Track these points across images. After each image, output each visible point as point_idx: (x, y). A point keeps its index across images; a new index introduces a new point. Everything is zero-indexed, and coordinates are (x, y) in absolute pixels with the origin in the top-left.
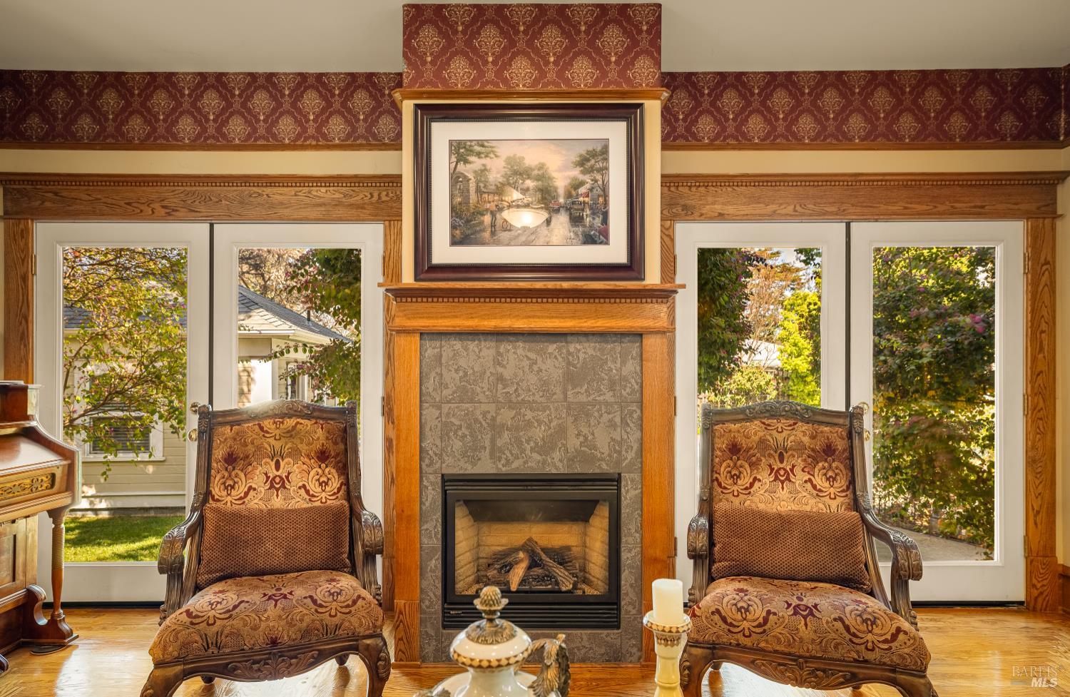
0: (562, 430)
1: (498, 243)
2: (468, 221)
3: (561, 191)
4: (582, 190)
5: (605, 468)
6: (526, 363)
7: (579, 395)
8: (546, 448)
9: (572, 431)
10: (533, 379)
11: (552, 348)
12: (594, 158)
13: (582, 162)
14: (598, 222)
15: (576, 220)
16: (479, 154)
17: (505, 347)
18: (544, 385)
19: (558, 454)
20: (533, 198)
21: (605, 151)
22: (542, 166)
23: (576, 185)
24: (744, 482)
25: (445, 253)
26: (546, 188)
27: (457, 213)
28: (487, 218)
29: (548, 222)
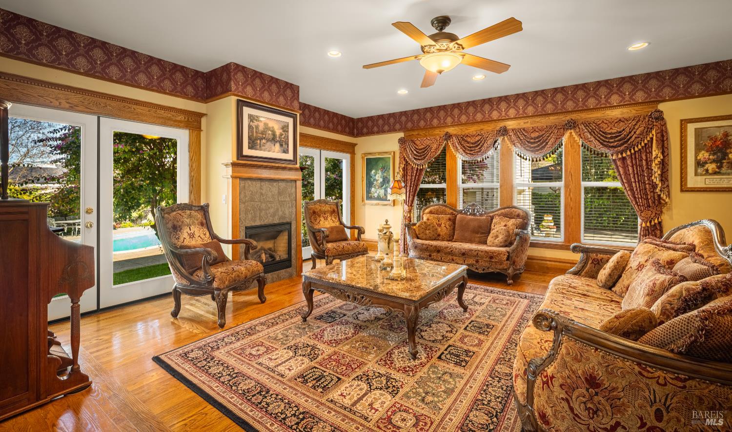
0: (278, 209)
1: (261, 150)
2: (253, 142)
3: (278, 136)
4: (283, 137)
5: (288, 220)
6: (268, 189)
7: (281, 199)
8: (274, 215)
9: (280, 210)
10: (270, 194)
11: (275, 184)
12: (285, 128)
13: (283, 128)
14: (286, 146)
15: (281, 145)
16: (256, 120)
17: (263, 183)
18: (273, 196)
19: (276, 217)
20: (271, 137)
21: (288, 126)
22: (273, 127)
23: (281, 135)
24: (318, 221)
25: (246, 151)
26: (274, 134)
27: (250, 138)
28: (259, 141)
29: (274, 145)
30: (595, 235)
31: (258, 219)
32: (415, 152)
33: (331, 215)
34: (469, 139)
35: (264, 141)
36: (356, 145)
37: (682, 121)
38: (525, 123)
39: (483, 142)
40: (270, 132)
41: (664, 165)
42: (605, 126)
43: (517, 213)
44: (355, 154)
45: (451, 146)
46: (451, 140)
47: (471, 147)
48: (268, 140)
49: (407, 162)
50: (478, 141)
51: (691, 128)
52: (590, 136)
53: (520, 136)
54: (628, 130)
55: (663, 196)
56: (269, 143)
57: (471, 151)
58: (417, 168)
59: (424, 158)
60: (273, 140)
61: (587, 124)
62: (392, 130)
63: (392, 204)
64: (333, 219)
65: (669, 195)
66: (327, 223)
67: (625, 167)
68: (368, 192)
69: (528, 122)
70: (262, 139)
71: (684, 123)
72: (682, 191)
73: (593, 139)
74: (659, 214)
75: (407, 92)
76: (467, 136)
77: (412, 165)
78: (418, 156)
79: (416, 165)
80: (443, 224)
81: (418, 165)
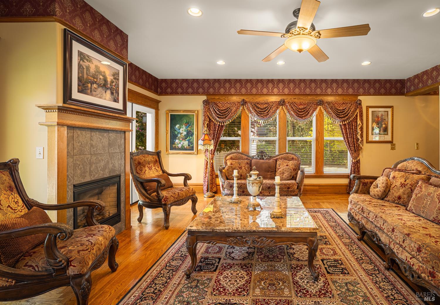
0: (108, 162)
1: (92, 95)
2: (83, 84)
3: (109, 82)
4: (114, 84)
5: (117, 173)
6: (99, 140)
7: (112, 150)
8: (104, 169)
9: (110, 162)
10: (101, 145)
11: (105, 134)
12: (116, 75)
13: (114, 75)
14: (117, 95)
15: (112, 93)
16: (87, 60)
17: (93, 134)
18: (104, 147)
19: (107, 171)
20: (102, 82)
21: (118, 74)
22: (104, 72)
23: (112, 82)
24: (143, 171)
25: (76, 95)
26: (105, 80)
27: (80, 80)
28: (89, 85)
29: (106, 92)
30: (330, 168)
31: (88, 174)
32: (218, 112)
33: (154, 165)
34: (259, 106)
35: (95, 86)
36: (159, 102)
37: (367, 106)
38: (294, 99)
39: (269, 109)
40: (101, 77)
41: (362, 129)
42: (337, 105)
43: (291, 157)
44: (158, 110)
45: (246, 110)
46: (247, 105)
47: (260, 112)
48: (99, 86)
49: (210, 119)
50: (266, 108)
51: (371, 110)
52: (330, 111)
53: (293, 107)
54: (347, 108)
55: (361, 145)
56: (100, 89)
57: (261, 114)
58: (219, 125)
59: (226, 117)
60: (105, 86)
61: (329, 103)
62: (196, 93)
63: (196, 153)
64: (157, 168)
65: (363, 145)
66: (151, 172)
67: (346, 129)
68: (172, 143)
69: (296, 98)
70: (94, 83)
71: (368, 107)
72: (367, 142)
73: (332, 112)
74: (359, 155)
75: (224, 63)
76: (258, 103)
77: (215, 122)
78: (220, 115)
79: (218, 122)
80: (243, 167)
81: (220, 123)
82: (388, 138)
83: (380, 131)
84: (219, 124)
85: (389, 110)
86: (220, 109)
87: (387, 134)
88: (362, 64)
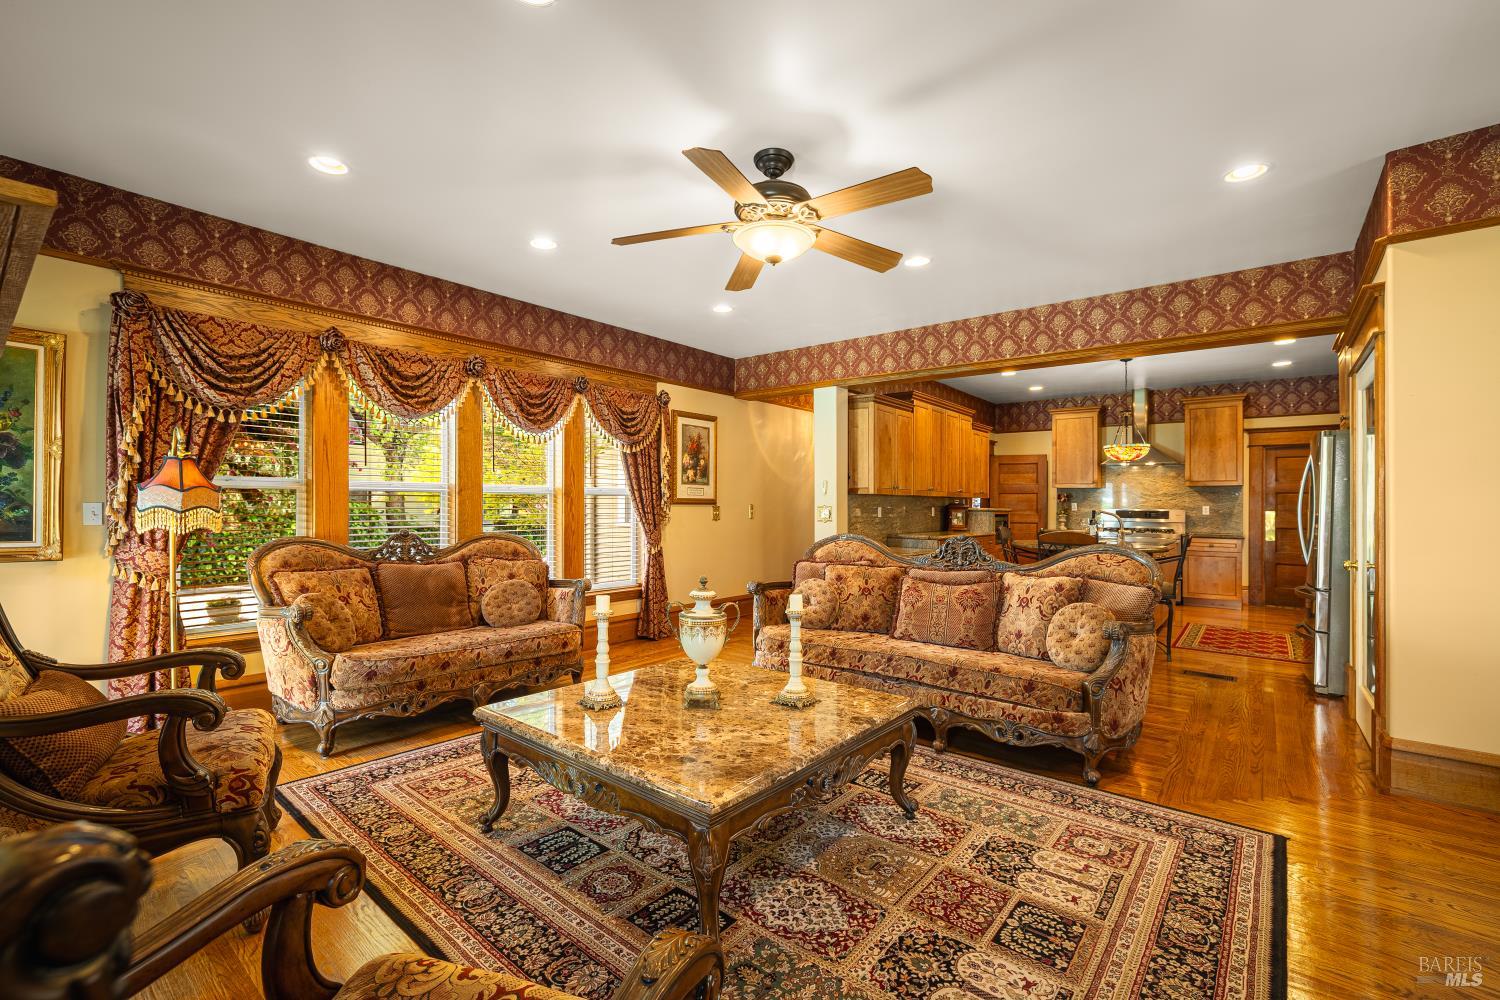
32: (211, 364)
34: (397, 366)
37: (674, 411)
38: (506, 360)
42: (618, 399)
43: (510, 549)
45: (341, 371)
46: (346, 354)
47: (404, 387)
50: (420, 377)
51: (680, 421)
52: (606, 412)
53: (510, 386)
54: (641, 411)
55: (665, 511)
57: (406, 396)
65: (669, 510)
67: (636, 468)
69: (510, 360)
71: (676, 414)
72: (671, 502)
73: (610, 416)
74: (660, 537)
75: (344, 170)
76: (391, 354)
77: (189, 405)
78: (218, 376)
79: (205, 408)
80: (352, 596)
81: (216, 411)
82: (707, 492)
83: (695, 475)
84: (211, 414)
85: (710, 425)
86: (213, 346)
87: (707, 484)
88: (715, 309)
